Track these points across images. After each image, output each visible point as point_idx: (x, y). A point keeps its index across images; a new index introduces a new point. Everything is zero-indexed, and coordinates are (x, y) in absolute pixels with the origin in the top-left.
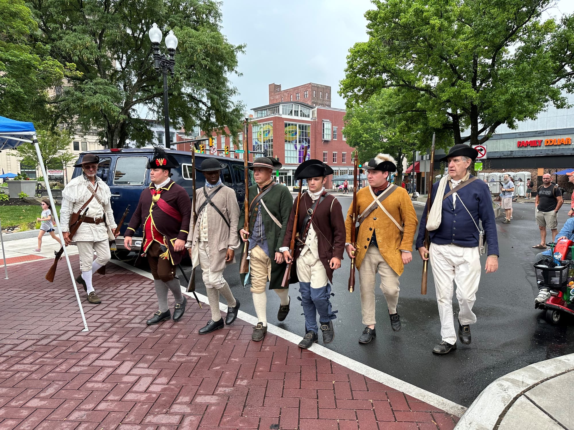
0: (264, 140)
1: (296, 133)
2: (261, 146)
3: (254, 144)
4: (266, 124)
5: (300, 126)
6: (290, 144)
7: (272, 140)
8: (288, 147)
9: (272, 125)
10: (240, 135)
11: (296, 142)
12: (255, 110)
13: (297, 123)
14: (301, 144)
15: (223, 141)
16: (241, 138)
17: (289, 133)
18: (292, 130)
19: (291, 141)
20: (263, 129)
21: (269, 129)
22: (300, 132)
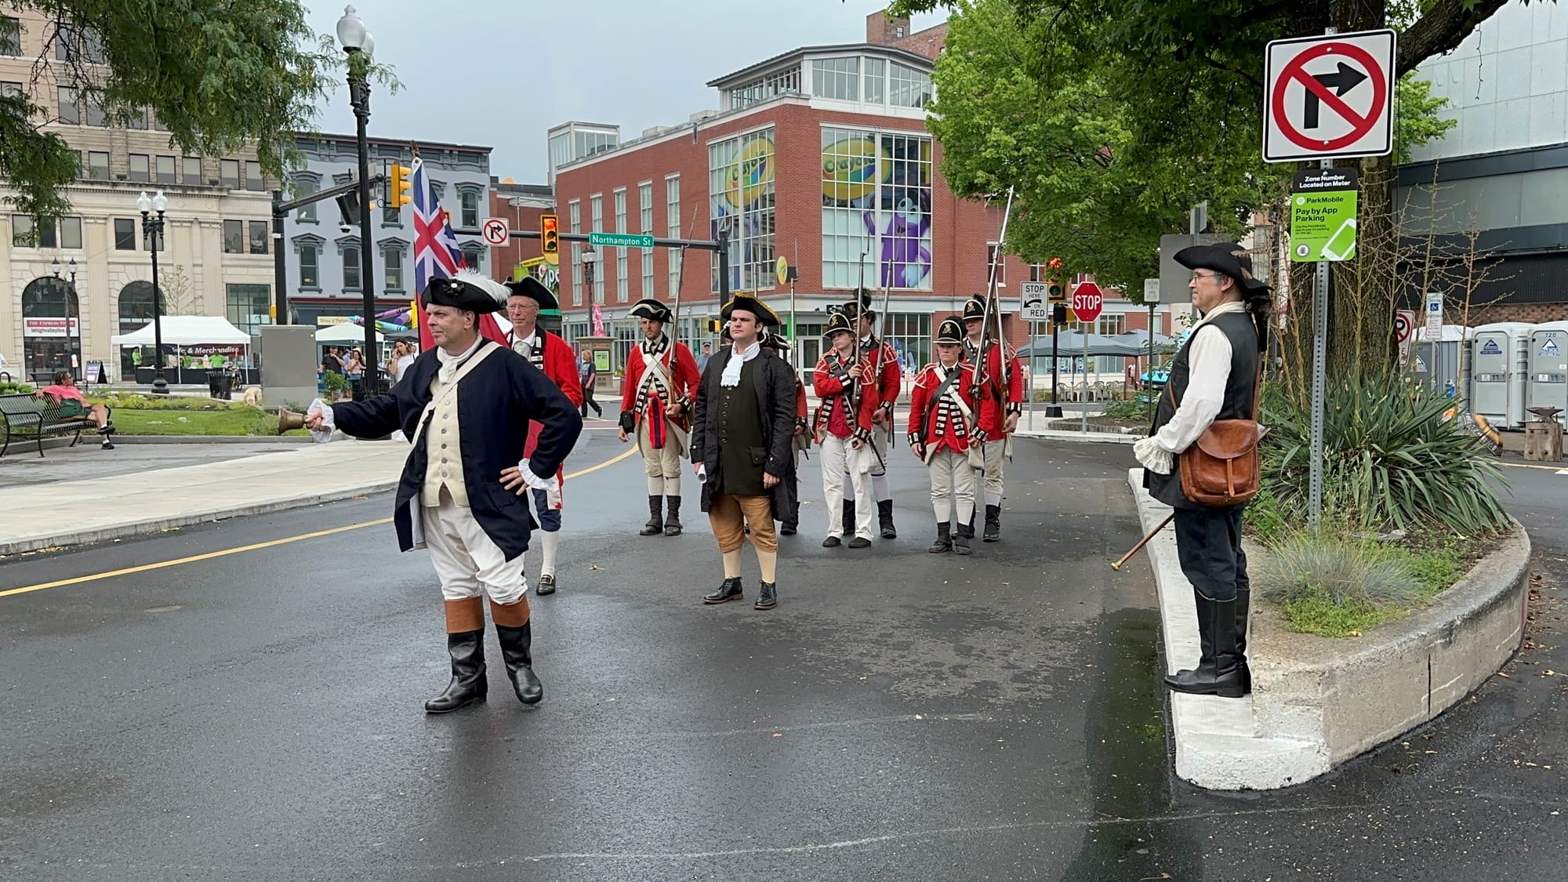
0: (746, 199)
1: (871, 170)
2: (738, 220)
3: (716, 217)
4: (753, 135)
5: (887, 143)
6: (845, 213)
7: (771, 195)
8: (836, 224)
9: (773, 139)
10: (673, 183)
11: (873, 206)
12: (724, 88)
13: (878, 130)
14: (894, 211)
15: (621, 207)
16: (676, 193)
17: (842, 168)
18: (853, 158)
19: (851, 202)
20: (745, 156)
21: (762, 153)
22: (887, 165)
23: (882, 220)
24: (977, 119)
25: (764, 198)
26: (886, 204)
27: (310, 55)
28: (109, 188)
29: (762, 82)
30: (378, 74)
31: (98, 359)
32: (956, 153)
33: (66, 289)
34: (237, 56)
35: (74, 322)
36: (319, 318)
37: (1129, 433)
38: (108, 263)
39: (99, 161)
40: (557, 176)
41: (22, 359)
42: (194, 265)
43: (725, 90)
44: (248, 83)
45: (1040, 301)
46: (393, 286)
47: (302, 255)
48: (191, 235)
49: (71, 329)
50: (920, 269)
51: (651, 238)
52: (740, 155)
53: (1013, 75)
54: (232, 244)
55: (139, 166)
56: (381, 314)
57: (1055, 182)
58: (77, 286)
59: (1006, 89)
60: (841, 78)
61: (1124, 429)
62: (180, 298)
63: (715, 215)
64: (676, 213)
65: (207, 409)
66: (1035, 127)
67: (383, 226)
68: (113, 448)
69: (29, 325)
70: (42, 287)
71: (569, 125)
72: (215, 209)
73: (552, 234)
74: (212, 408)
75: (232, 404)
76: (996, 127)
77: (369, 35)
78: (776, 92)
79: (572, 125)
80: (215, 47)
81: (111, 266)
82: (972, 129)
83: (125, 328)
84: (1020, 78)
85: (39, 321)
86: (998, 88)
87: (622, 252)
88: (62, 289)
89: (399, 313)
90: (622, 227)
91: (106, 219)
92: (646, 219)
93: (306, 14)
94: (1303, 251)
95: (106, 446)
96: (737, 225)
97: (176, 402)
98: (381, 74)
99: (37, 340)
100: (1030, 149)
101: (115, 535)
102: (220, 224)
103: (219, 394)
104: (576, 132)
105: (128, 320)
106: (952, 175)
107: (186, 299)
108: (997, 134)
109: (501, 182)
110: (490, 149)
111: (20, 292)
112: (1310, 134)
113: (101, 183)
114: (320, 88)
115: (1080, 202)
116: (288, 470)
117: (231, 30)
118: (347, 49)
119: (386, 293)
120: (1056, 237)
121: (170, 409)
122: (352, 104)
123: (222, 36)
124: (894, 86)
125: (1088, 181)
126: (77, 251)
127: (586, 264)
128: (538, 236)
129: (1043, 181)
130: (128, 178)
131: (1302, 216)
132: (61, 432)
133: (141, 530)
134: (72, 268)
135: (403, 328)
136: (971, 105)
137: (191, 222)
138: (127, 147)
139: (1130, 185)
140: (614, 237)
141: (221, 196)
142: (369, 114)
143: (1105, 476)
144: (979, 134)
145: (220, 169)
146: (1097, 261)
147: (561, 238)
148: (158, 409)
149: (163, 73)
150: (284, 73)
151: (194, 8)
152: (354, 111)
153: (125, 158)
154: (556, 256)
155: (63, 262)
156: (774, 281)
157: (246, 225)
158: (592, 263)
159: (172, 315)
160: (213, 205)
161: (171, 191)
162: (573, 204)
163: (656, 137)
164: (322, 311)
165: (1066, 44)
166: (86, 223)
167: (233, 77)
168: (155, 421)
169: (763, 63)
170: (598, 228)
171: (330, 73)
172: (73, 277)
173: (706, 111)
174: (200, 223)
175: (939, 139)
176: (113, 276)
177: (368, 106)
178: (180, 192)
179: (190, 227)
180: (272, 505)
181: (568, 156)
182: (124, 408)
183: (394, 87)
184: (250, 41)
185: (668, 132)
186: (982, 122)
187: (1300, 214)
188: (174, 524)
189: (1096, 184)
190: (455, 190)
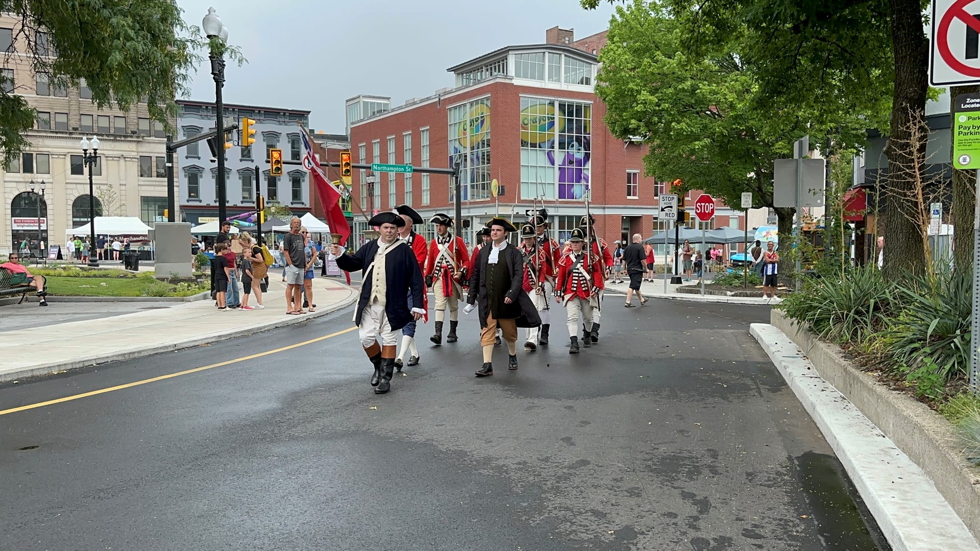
0: (472, 143)
1: (552, 124)
2: (466, 156)
4: (477, 102)
5: (562, 107)
6: (535, 152)
7: (488, 140)
8: (529, 158)
9: (489, 105)
10: (425, 133)
11: (553, 147)
12: (458, 72)
13: (556, 99)
14: (566, 150)
15: (392, 148)
16: (427, 140)
17: (533, 123)
18: (540, 117)
19: (539, 145)
20: (471, 115)
21: (482, 113)
22: (562, 121)
23: (559, 156)
24: (631, 85)
25: (483, 142)
26: (562, 146)
27: (183, 40)
28: (67, 136)
29: (482, 68)
30: (230, 53)
31: (57, 244)
32: (616, 108)
33: (38, 200)
34: (133, 40)
35: (44, 220)
36: (199, 218)
37: (732, 296)
38: (66, 183)
39: (62, 119)
40: (351, 128)
41: (10, 244)
42: (120, 185)
43: (458, 74)
44: (141, 58)
45: (671, 207)
46: (247, 198)
47: (189, 178)
48: (119, 166)
49: (41, 225)
50: (583, 187)
51: (411, 167)
52: (468, 114)
53: (656, 56)
54: (144, 173)
55: (86, 122)
56: (238, 216)
57: (684, 128)
58: (46, 198)
59: (650, 65)
60: (533, 65)
61: (729, 293)
62: (111, 205)
63: (452, 153)
64: (427, 153)
65: (121, 277)
66: (671, 90)
67: (241, 160)
68: (47, 305)
69: (15, 222)
70: (25, 198)
71: (359, 97)
72: (134, 149)
73: (347, 164)
74: (125, 276)
75: (138, 273)
76: (644, 90)
77: (225, 28)
78: (491, 75)
79: (361, 97)
80: (119, 33)
81: (68, 185)
82: (628, 92)
83: (76, 224)
84: (660, 58)
85: (21, 220)
86: (645, 65)
87: (392, 176)
88: (36, 200)
89: (250, 215)
90: (392, 160)
91: (65, 155)
92: (408, 156)
93: (182, 13)
94: (964, 160)
95: (42, 304)
96: (466, 160)
97: (102, 273)
98: (231, 53)
99: (20, 232)
100: (667, 105)
101: (15, 378)
102: (138, 159)
103: (129, 267)
104: (363, 102)
105: (78, 219)
106: (612, 123)
107: (113, 206)
108: (645, 95)
109: (316, 133)
110: (309, 112)
111: (10, 201)
112: (971, 63)
113: (62, 133)
114: (191, 63)
115: (701, 141)
116: (162, 322)
117: (130, 22)
118: (209, 36)
119: (242, 202)
120: (680, 165)
121: (97, 277)
122: (212, 73)
123: (123, 26)
124: (567, 71)
125: (705, 127)
126: (46, 176)
127: (369, 184)
128: (339, 166)
129: (676, 127)
130: (80, 129)
131: (964, 131)
132: (13, 294)
133: (36, 373)
134: (43, 186)
135: (252, 224)
136: (627, 76)
137: (119, 157)
138: (79, 110)
139: (734, 129)
140: (387, 166)
141: (139, 141)
142: (224, 81)
143: (731, 328)
144: (632, 95)
145: (138, 124)
146: (707, 181)
147: (353, 167)
148: (88, 277)
149: (85, 53)
150: (166, 52)
151: (104, 7)
152: (214, 78)
153: (78, 117)
154: (350, 178)
155: (38, 182)
156: (489, 195)
157: (154, 159)
158: (373, 183)
159: (105, 216)
160: (133, 146)
161: (107, 138)
162: (361, 147)
163: (415, 103)
164: (202, 214)
165: (709, 25)
166: (52, 158)
167: (130, 54)
168: (85, 285)
169: (483, 56)
170: (377, 161)
171: (197, 52)
172: (43, 192)
173: (446, 88)
174: (125, 158)
175: (604, 99)
176: (69, 191)
177: (223, 75)
178: (112, 138)
179: (119, 160)
180: (140, 352)
181: (360, 116)
182: (67, 276)
183: (240, 61)
184: (143, 30)
185: (422, 101)
186: (635, 87)
187: (961, 130)
188: (63, 368)
189: (710, 129)
190: (287, 138)
